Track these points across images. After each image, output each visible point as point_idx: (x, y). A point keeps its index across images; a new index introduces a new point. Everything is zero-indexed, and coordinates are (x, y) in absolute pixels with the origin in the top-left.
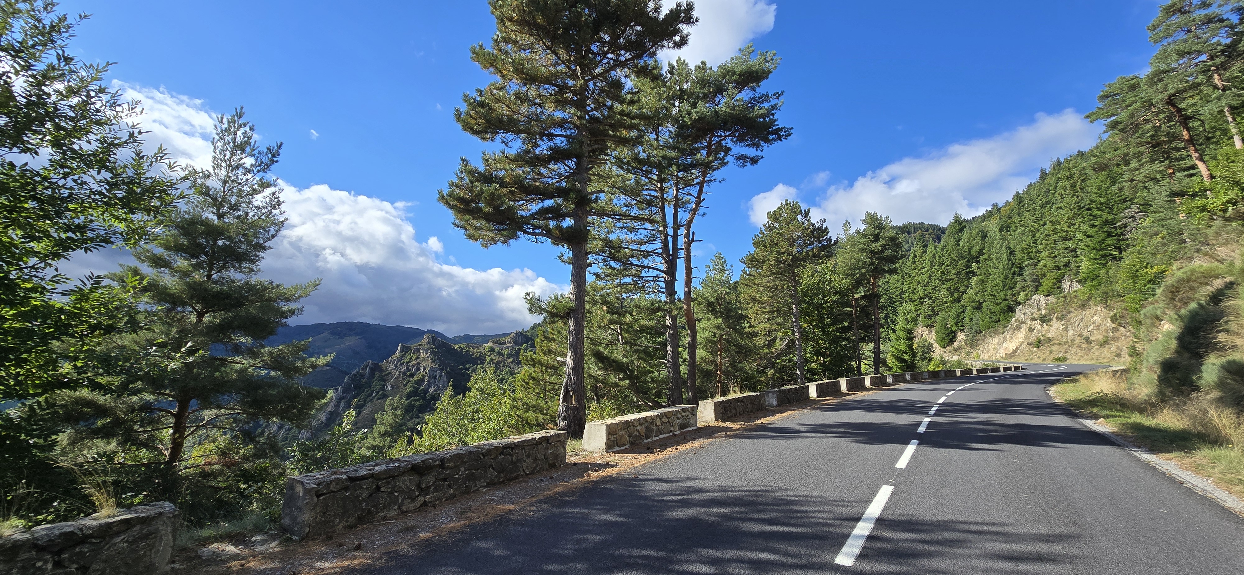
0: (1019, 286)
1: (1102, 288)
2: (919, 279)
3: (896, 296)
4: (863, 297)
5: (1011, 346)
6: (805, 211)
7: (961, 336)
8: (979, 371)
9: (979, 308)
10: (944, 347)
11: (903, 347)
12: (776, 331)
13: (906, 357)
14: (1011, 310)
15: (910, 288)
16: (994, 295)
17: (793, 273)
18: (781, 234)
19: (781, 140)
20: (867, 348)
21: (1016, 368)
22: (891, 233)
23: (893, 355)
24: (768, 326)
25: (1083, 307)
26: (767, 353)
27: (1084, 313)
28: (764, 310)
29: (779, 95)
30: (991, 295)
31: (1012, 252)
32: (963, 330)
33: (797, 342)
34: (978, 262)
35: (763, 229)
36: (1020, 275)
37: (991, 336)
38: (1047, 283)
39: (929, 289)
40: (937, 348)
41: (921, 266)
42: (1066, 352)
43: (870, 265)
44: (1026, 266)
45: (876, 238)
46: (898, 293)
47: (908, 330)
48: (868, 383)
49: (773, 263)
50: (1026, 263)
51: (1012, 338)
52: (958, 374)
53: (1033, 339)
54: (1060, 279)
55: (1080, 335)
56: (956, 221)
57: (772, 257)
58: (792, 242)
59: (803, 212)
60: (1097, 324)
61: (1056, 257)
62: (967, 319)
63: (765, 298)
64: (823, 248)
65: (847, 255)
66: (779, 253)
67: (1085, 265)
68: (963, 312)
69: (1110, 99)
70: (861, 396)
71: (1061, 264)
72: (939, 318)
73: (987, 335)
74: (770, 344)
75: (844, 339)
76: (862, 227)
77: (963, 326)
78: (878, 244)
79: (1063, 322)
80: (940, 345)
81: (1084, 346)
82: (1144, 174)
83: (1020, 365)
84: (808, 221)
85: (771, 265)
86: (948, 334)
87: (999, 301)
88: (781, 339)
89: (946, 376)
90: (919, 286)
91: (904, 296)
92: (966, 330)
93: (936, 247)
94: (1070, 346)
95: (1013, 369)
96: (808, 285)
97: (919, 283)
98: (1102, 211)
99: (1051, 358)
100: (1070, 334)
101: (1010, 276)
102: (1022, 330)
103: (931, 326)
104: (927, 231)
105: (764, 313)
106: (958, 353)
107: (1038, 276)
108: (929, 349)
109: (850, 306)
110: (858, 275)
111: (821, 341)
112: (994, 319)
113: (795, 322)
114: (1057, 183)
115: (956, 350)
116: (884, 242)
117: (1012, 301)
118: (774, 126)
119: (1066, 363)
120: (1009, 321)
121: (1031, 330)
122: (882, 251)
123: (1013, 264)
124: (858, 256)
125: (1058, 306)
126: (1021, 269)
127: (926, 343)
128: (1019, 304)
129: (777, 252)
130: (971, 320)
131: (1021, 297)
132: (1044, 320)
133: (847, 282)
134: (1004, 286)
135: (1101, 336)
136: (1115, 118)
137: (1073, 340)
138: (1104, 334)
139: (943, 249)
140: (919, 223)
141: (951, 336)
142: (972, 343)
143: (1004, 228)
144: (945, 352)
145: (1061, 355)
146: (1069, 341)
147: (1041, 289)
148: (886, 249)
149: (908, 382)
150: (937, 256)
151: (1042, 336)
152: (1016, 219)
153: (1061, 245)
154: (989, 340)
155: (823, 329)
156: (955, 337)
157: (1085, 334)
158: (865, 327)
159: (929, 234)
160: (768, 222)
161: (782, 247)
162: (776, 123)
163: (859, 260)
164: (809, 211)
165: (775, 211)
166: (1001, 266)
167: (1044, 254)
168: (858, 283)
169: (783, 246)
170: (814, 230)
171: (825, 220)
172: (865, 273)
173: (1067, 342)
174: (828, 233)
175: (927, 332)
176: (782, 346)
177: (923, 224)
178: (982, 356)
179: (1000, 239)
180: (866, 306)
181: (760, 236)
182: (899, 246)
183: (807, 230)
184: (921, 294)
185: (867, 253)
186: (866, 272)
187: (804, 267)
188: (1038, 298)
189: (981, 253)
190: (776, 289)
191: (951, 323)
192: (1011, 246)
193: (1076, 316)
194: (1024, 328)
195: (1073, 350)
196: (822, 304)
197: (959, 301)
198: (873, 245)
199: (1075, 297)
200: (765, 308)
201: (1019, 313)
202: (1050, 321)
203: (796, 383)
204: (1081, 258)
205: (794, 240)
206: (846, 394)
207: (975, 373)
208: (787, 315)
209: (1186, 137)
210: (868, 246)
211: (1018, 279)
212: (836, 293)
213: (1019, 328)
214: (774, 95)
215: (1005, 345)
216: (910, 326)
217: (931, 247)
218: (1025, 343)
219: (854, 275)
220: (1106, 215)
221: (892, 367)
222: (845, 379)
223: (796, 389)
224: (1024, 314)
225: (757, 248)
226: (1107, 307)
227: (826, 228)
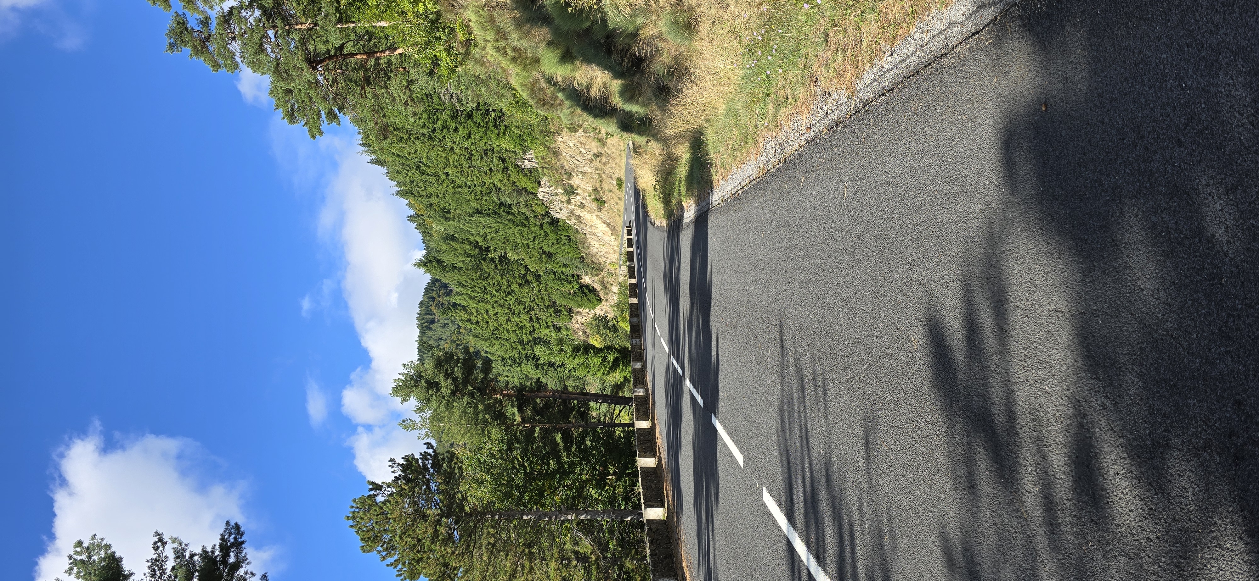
0: (524, 210)
1: (536, 134)
2: (502, 319)
3: (524, 349)
4: (520, 410)
5: (601, 229)
6: (371, 490)
7: (587, 280)
8: (631, 276)
9: (550, 255)
10: (601, 300)
11: (598, 360)
12: (561, 550)
13: (611, 358)
14: (555, 222)
15: (514, 331)
16: (535, 237)
17: (470, 515)
18: (403, 533)
19: (243, 543)
20: (598, 410)
21: (629, 233)
22: (429, 365)
23: (608, 374)
24: (553, 565)
25: (556, 153)
26: (598, 568)
27: (564, 154)
28: (526, 570)
29: (160, 540)
30: (534, 240)
31: (479, 212)
32: (578, 276)
33: (582, 517)
34: (488, 249)
35: (390, 560)
36: (510, 206)
37: (588, 248)
38: (523, 182)
39: (517, 308)
40: (600, 310)
41: (485, 316)
42: (611, 177)
43: (473, 397)
44: (499, 199)
45: (433, 385)
46: (520, 347)
47: (573, 351)
48: (644, 424)
49: (449, 551)
50: (495, 199)
51: (591, 226)
52: (635, 301)
53: (594, 205)
54: (520, 170)
55: (591, 161)
56: (425, 265)
57: (439, 550)
58: (420, 516)
59: (373, 492)
60: (578, 144)
61: (491, 170)
62: (564, 270)
63: (508, 565)
64: (437, 464)
65: (454, 429)
66: (433, 540)
67: (505, 144)
68: (554, 273)
69: (296, 114)
70: (661, 441)
71: (501, 166)
72: (560, 301)
73: (587, 251)
74: (582, 558)
75: (583, 440)
76: (413, 402)
77: (573, 276)
78: (443, 383)
79: (575, 175)
80: (598, 305)
81: (604, 160)
82: (401, 94)
83: (626, 228)
84: (389, 486)
85: (453, 553)
86: (583, 293)
87: (543, 233)
88: (576, 543)
89: (637, 316)
90: (512, 319)
91: (525, 340)
92: (579, 273)
93: (458, 294)
94: (604, 172)
95: (630, 237)
96: (494, 490)
97: (509, 320)
98: (438, 119)
99: (618, 192)
100: (589, 170)
101: (510, 217)
102: (582, 215)
103: (570, 311)
104: (433, 299)
105: (531, 568)
106: (608, 286)
107: (513, 190)
108: (602, 322)
109: (532, 431)
110: (487, 416)
111: (584, 477)
112: (567, 242)
113: (550, 518)
114: (394, 154)
115: (605, 287)
116: (442, 376)
117: (543, 219)
118: (213, 552)
119: (624, 181)
120: (570, 227)
121: (582, 206)
122: (455, 380)
123: (495, 213)
124: (457, 413)
125: (554, 176)
126: (502, 204)
127: (594, 323)
128: (547, 213)
129: (433, 541)
130: (565, 266)
131: (540, 210)
132: (570, 191)
133: (496, 433)
134: (523, 225)
135: (593, 143)
136: (323, 113)
137: (597, 169)
138: (590, 140)
139: (463, 286)
140: (420, 307)
141: (586, 291)
142: (597, 268)
143: (445, 215)
144: (607, 300)
145: (615, 183)
146: (597, 172)
147: (530, 189)
148: (453, 373)
149: (644, 367)
150: (473, 294)
151: (590, 196)
152: (433, 200)
153: (477, 163)
154: (593, 250)
155: (563, 473)
156: (587, 286)
157: (590, 156)
158: (566, 411)
159: (439, 296)
160: (379, 552)
161: (425, 533)
162: (209, 549)
163: (464, 412)
164: (373, 483)
165: (362, 539)
166: (496, 225)
167: (487, 180)
168: (500, 416)
169: (423, 530)
170: (405, 478)
171: (392, 460)
172: (484, 405)
173: (599, 174)
174: (413, 459)
175: (579, 318)
176: (587, 542)
177: (421, 303)
178: (614, 260)
179: (459, 221)
180: (534, 408)
181: (400, 566)
182: (449, 357)
183: (403, 489)
184: (525, 317)
185: (454, 401)
186: (483, 402)
187: (464, 499)
188: (542, 194)
189: (476, 245)
190: (494, 545)
191: (567, 288)
192: (471, 211)
193: (566, 160)
194: (578, 212)
195: (608, 170)
196: (526, 473)
197: (540, 276)
198: (443, 390)
199: (543, 158)
200: (523, 566)
201: (562, 215)
202: (572, 187)
203: (642, 541)
204: (495, 146)
205: (416, 511)
206: (660, 460)
207: (633, 281)
208: (538, 530)
209: (365, 57)
210: (443, 397)
211: (515, 210)
212: (510, 449)
213: (579, 218)
214: (156, 549)
215: (600, 234)
216: (568, 349)
217: (457, 300)
218: (599, 214)
219: (485, 421)
220: (445, 116)
221: (625, 377)
222: (637, 458)
223: (651, 542)
224: (561, 210)
225: (419, 574)
226: (558, 133)
227: (406, 458)
